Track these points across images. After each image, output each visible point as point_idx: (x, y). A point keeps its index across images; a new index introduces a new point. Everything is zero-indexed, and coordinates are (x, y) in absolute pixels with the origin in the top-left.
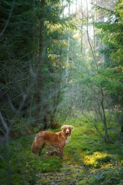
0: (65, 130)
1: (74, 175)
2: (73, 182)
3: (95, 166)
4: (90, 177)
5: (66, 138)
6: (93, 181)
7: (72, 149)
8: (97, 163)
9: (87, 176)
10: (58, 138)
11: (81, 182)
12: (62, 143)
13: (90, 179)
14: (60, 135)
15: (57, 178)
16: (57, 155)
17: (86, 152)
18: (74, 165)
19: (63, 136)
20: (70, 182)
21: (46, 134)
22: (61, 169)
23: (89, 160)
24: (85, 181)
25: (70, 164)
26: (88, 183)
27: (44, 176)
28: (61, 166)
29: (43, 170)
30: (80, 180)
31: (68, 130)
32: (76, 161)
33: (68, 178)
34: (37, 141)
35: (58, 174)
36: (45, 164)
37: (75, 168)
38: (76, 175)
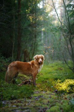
0: (37, 59)
1: (45, 101)
2: (44, 109)
3: (67, 91)
4: (64, 102)
5: (39, 67)
6: (68, 106)
7: (45, 79)
8: (69, 88)
9: (60, 101)
10: (30, 67)
11: (53, 108)
12: (35, 72)
13: (64, 104)
14: (33, 64)
15: (25, 105)
16: (30, 83)
17: (58, 81)
18: (46, 91)
19: (36, 65)
20: (39, 109)
21: (18, 64)
22: (32, 96)
23: (61, 86)
24: (58, 107)
25: (42, 91)
26: (61, 109)
27: (11, 103)
28: (33, 93)
29: (11, 97)
30: (51, 106)
31: (40, 60)
32: (48, 88)
33: (38, 104)
34: (10, 71)
35: (27, 101)
36: (15, 91)
37: (47, 94)
38: (47, 101)
